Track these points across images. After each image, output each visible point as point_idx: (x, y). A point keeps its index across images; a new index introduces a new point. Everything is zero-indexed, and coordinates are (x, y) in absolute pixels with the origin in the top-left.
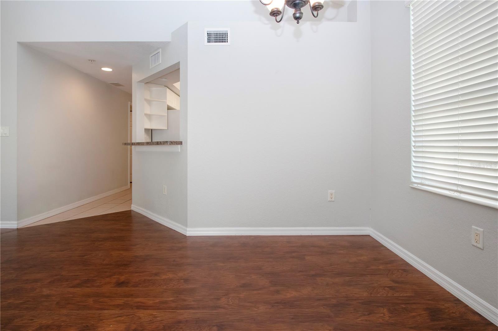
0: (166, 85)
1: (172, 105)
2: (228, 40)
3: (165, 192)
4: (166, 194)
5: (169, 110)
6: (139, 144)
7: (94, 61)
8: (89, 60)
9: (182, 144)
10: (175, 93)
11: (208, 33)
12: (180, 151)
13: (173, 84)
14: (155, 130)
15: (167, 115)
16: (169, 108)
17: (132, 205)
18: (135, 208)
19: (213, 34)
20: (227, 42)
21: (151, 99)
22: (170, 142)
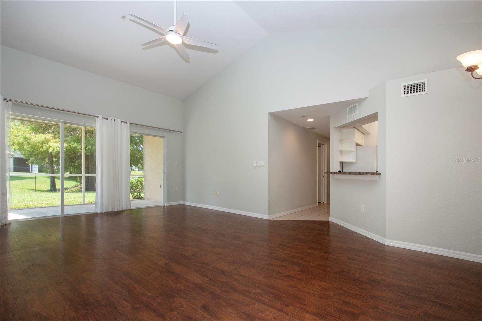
0: (354, 127)
1: (359, 142)
2: (425, 89)
3: (362, 210)
4: (364, 212)
5: (357, 147)
6: (335, 173)
7: (305, 116)
8: (302, 116)
9: (380, 175)
10: (361, 132)
11: (404, 87)
12: (378, 180)
13: (362, 126)
14: (344, 162)
15: (355, 150)
16: (357, 145)
17: (330, 217)
18: (332, 219)
19: (409, 87)
20: (424, 90)
21: (342, 139)
22: (371, 173)
